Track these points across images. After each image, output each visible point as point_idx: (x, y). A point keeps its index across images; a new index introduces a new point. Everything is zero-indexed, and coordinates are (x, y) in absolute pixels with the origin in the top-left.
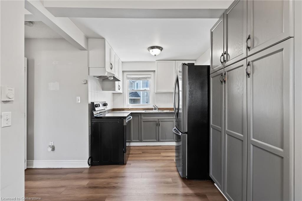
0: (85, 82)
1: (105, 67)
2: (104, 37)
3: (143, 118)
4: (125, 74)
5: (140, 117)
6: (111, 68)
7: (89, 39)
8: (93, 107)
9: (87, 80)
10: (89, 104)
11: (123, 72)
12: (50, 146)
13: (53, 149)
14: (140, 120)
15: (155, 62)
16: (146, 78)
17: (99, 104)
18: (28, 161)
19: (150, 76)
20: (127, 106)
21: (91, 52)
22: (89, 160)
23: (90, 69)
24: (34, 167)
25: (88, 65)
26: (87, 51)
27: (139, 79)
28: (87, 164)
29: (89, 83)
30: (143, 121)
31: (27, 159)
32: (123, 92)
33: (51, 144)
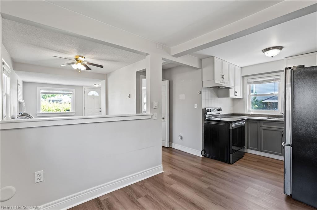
0: (200, 93)
1: (214, 80)
2: (212, 55)
3: (263, 126)
4: (246, 78)
5: (259, 124)
6: (223, 78)
7: (203, 60)
8: (205, 111)
9: (201, 90)
10: (203, 110)
11: (243, 77)
12: (180, 136)
13: (182, 138)
14: (259, 128)
15: (283, 59)
16: (272, 81)
17: (221, 109)
18: (170, 143)
19: (279, 78)
20: (248, 112)
21: (204, 69)
22: (202, 151)
23: (204, 82)
24: (173, 147)
25: (202, 80)
26: (201, 69)
27: (262, 82)
28: (201, 154)
29: (203, 93)
30: (263, 129)
31: (170, 141)
32: (243, 98)
33: (181, 134)
